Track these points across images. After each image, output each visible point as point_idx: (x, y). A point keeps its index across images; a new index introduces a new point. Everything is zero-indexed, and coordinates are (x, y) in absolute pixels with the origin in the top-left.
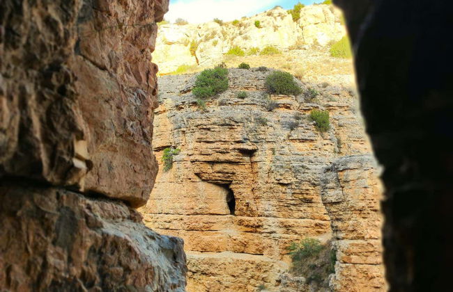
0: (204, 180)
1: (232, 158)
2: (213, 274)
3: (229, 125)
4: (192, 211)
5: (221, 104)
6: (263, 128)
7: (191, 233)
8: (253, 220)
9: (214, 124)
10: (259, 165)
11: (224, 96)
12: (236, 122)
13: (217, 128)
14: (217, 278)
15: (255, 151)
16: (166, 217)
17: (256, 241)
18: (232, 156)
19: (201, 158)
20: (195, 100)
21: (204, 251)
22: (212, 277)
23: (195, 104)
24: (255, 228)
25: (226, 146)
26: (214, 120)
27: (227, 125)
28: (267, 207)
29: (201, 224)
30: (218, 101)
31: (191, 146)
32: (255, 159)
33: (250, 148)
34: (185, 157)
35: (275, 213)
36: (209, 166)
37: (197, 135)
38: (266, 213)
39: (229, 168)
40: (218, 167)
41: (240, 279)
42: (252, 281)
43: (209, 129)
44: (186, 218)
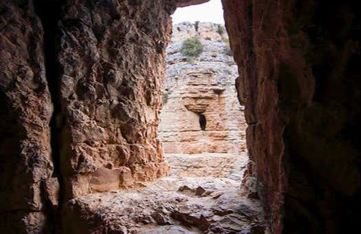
0: (189, 110)
1: (209, 95)
2: (200, 167)
3: (209, 74)
4: (183, 130)
5: (202, 60)
6: (230, 76)
7: (183, 143)
8: (222, 133)
9: (201, 72)
10: (226, 99)
11: (203, 55)
12: (214, 72)
13: (202, 76)
14: (203, 169)
15: (223, 90)
16: (164, 134)
17: (223, 145)
18: (209, 94)
19: (190, 95)
20: (185, 57)
21: (191, 153)
22: (201, 169)
23: (184, 60)
24: (224, 138)
25: (206, 87)
26: (201, 70)
27: (208, 73)
28: (231, 124)
29: (190, 137)
30: (199, 58)
31: (182, 88)
32: (222, 96)
33: (221, 88)
34: (178, 95)
35: (236, 128)
36: (194, 101)
37: (188, 80)
38: (230, 128)
39: (206, 102)
40: (200, 102)
41: (217, 168)
42: (225, 169)
43: (196, 76)
44: (179, 134)
